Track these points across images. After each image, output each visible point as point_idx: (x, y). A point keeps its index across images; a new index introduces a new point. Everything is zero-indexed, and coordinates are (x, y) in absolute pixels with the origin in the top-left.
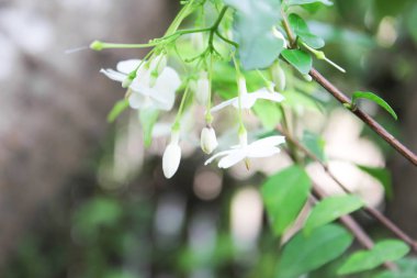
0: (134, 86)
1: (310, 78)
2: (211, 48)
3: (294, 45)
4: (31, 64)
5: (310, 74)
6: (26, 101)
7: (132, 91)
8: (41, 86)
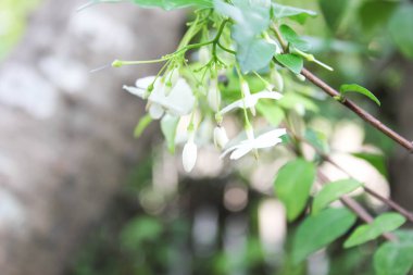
0: (153, 97)
1: (303, 78)
2: (215, 59)
3: (286, 50)
4: (70, 102)
5: (302, 73)
6: (69, 134)
7: (152, 103)
8: (80, 120)
